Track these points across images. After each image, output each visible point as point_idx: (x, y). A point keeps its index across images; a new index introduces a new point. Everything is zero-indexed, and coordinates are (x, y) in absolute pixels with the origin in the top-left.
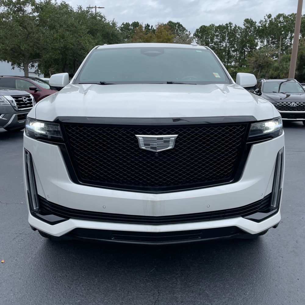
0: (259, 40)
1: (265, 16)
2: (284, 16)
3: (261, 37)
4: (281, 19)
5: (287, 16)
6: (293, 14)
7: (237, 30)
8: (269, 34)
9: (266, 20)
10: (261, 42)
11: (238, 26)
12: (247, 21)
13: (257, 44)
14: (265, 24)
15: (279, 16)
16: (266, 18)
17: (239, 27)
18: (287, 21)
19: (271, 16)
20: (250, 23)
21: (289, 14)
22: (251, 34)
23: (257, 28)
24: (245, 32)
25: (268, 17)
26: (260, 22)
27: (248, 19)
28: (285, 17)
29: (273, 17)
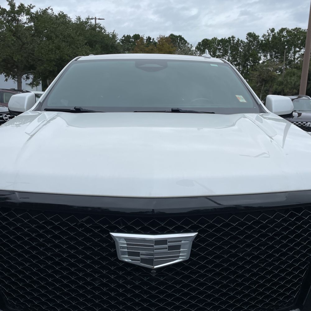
0: (262, 54)
1: (269, 30)
2: (287, 30)
3: (263, 52)
4: (285, 33)
5: (290, 30)
6: (296, 28)
7: (240, 44)
8: (273, 48)
9: (269, 34)
10: (264, 56)
11: (240, 40)
12: (250, 35)
13: (260, 58)
14: (269, 39)
15: (282, 30)
16: (269, 32)
17: (241, 41)
18: (290, 36)
19: (274, 30)
20: (253, 37)
21: (292, 28)
22: (254, 48)
23: (260, 42)
24: (248, 46)
25: (271, 32)
26: (263, 36)
27: (250, 33)
28: (288, 32)
29: (276, 31)
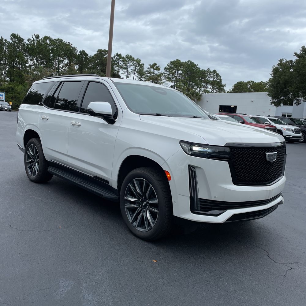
0: (28, 58)
1: (33, 35)
2: (51, 39)
3: (30, 55)
4: (48, 42)
5: (53, 39)
6: (59, 39)
7: (4, 43)
8: (39, 53)
9: (33, 39)
10: (31, 60)
11: (4, 39)
12: (14, 36)
13: (27, 61)
14: (34, 43)
15: (46, 38)
16: (34, 37)
17: (6, 40)
18: (54, 45)
19: (39, 36)
20: (18, 39)
21: (55, 39)
22: (20, 50)
23: (26, 45)
24: (12, 47)
25: (36, 37)
26: (28, 40)
27: (15, 34)
28: (51, 40)
29: (40, 38)
